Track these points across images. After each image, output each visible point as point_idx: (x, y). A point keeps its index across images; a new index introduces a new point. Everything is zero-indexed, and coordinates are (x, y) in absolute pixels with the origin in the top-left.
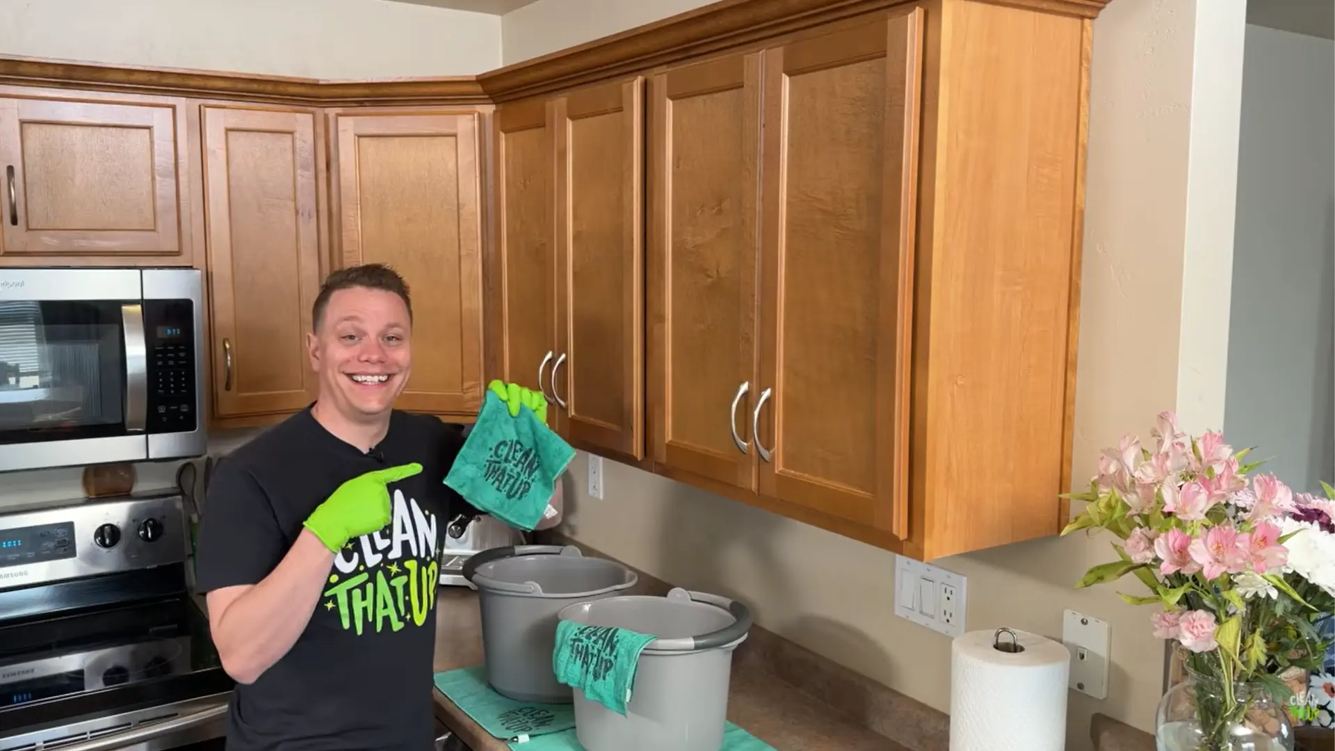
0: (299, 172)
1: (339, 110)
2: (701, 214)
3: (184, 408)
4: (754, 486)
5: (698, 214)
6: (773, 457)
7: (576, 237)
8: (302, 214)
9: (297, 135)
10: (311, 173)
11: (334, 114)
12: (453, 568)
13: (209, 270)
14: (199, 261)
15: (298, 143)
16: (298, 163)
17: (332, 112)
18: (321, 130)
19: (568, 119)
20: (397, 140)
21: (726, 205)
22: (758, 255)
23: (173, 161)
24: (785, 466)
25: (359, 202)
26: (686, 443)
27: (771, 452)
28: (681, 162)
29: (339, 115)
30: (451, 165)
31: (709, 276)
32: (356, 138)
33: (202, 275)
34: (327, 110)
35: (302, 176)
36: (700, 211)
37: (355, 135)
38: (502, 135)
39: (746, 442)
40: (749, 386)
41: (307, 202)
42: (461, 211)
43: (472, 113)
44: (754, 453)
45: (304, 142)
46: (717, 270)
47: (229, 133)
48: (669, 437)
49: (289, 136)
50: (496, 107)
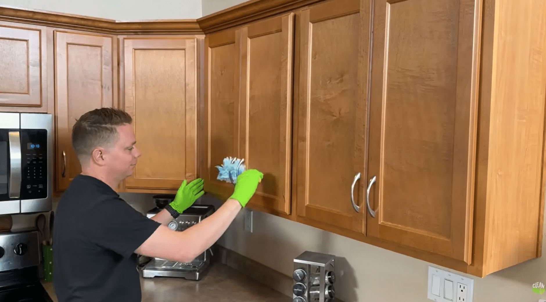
0: (104, 67)
1: (125, 36)
2: (329, 83)
3: (41, 186)
4: (363, 230)
5: (328, 82)
6: (377, 214)
7: (252, 98)
8: (105, 88)
9: (103, 48)
10: (110, 68)
11: (123, 38)
12: (177, 268)
13: (56, 115)
14: (51, 110)
15: (104, 52)
16: (103, 62)
17: (121, 37)
18: (115, 46)
19: (248, 38)
20: (154, 51)
21: (346, 77)
22: (368, 103)
23: (39, 58)
24: (385, 219)
25: (134, 82)
26: (317, 205)
27: (376, 211)
28: (317, 56)
29: (124, 39)
30: (182, 65)
31: (334, 116)
32: (134, 50)
33: (52, 117)
34: (119, 37)
35: (105, 68)
36: (329, 81)
37: (133, 49)
38: (210, 49)
39: (358, 206)
40: (361, 175)
41: (107, 82)
42: (187, 87)
43: (194, 39)
44: (364, 212)
45: (107, 51)
46: (340, 113)
47: (69, 45)
48: (307, 203)
49: (100, 48)
50: (206, 36)
